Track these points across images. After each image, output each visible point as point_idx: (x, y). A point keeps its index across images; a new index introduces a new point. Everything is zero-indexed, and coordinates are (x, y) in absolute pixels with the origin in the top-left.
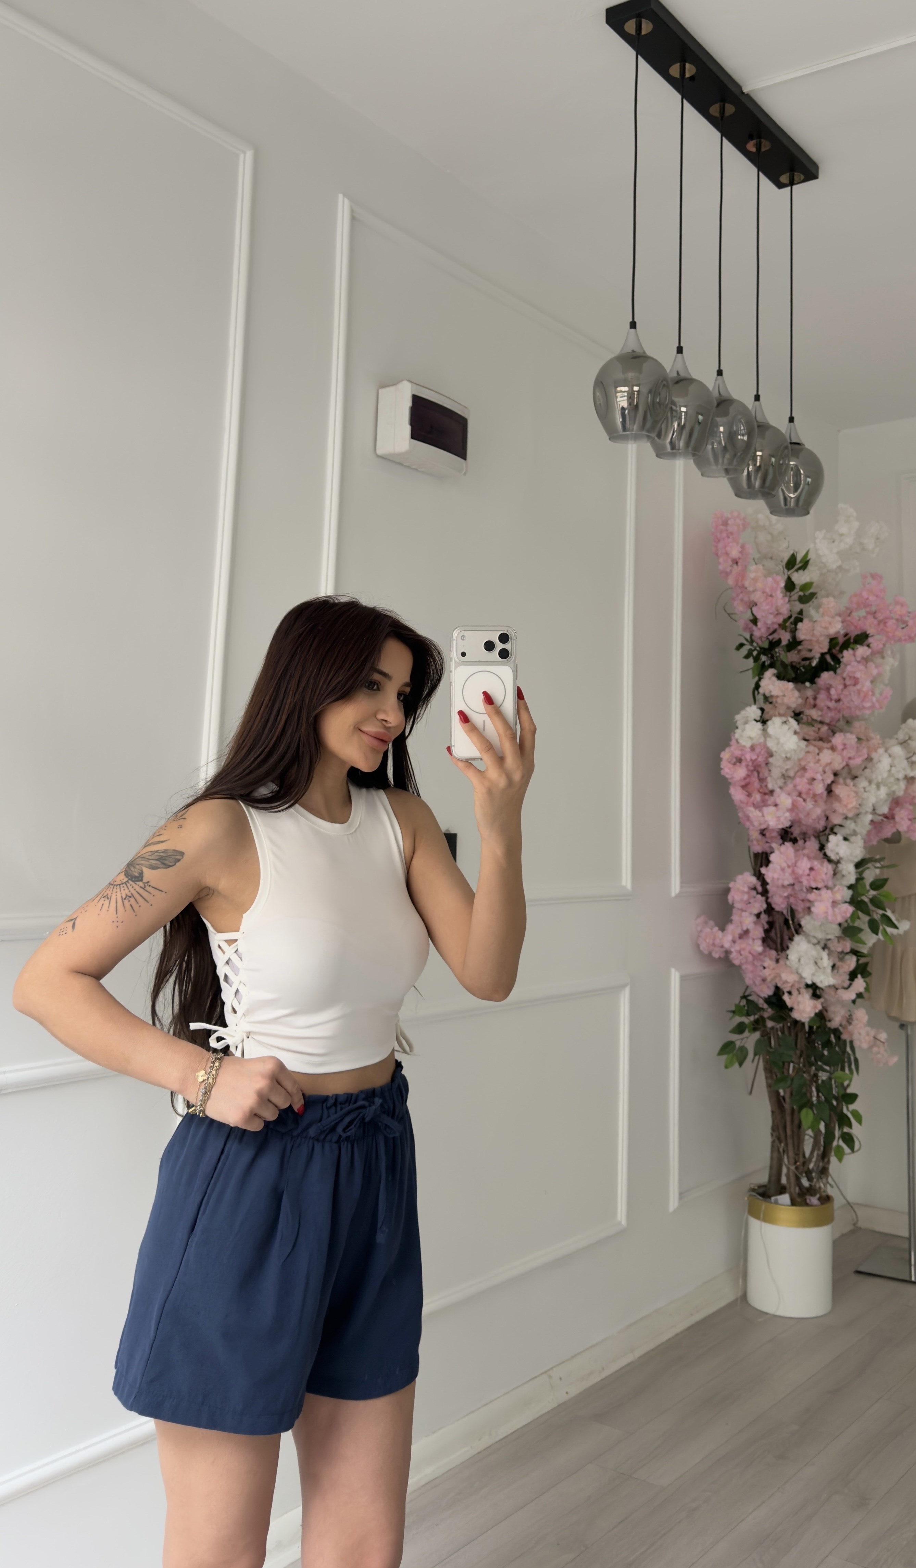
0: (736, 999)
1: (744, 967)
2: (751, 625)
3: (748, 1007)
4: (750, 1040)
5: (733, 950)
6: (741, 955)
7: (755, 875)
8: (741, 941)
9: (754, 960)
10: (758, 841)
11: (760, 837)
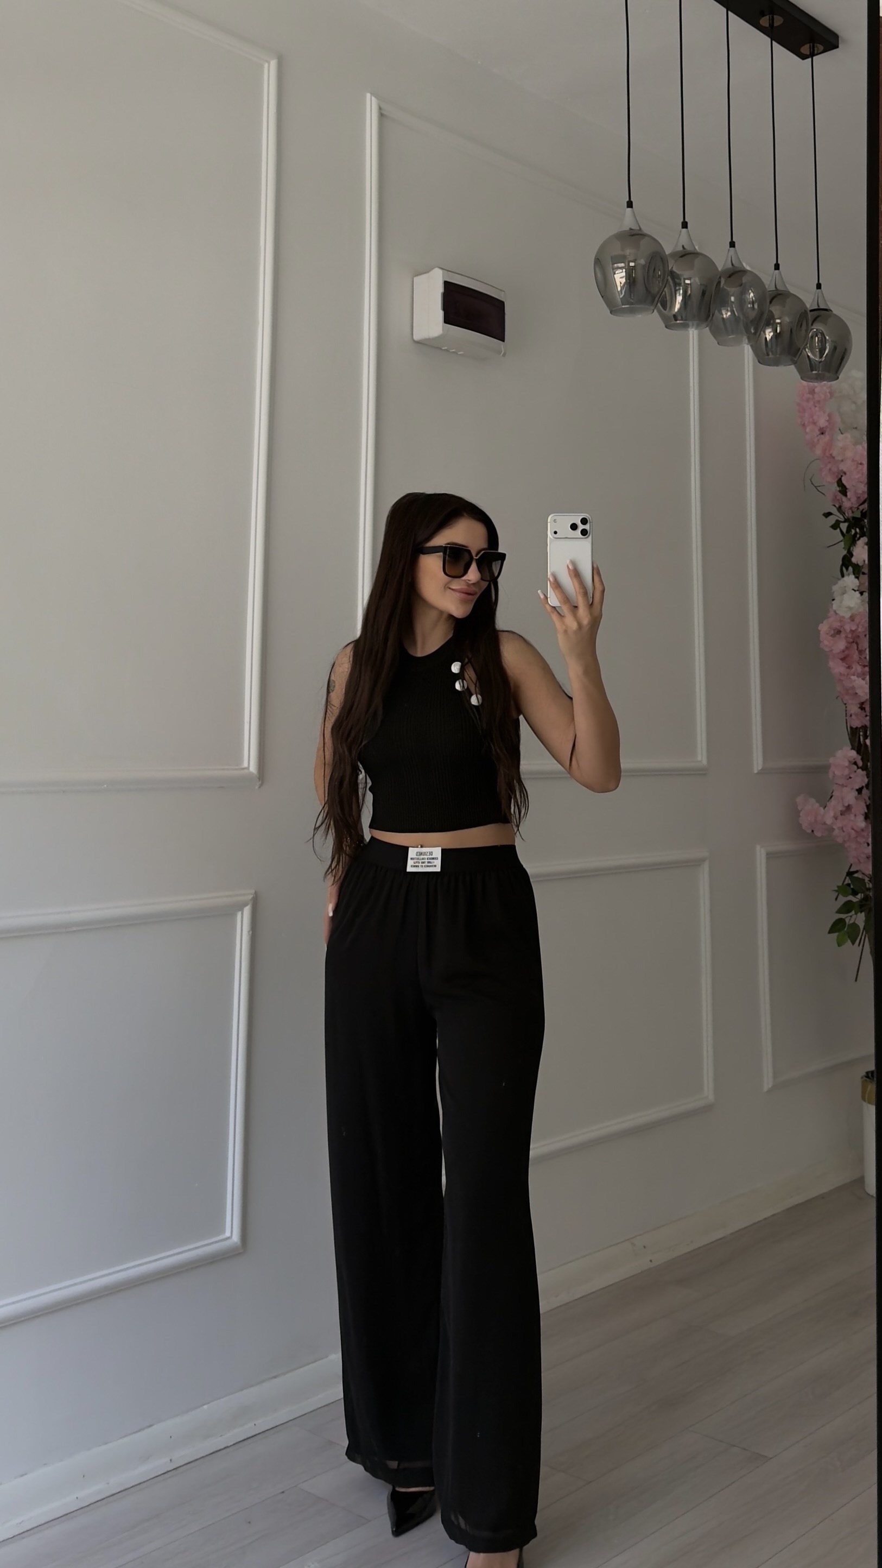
0: (840, 878)
1: (847, 845)
2: (840, 496)
3: (853, 885)
4: (860, 919)
5: (834, 827)
6: (843, 831)
7: (853, 748)
8: (843, 816)
9: (857, 837)
10: (856, 715)
11: (860, 710)
